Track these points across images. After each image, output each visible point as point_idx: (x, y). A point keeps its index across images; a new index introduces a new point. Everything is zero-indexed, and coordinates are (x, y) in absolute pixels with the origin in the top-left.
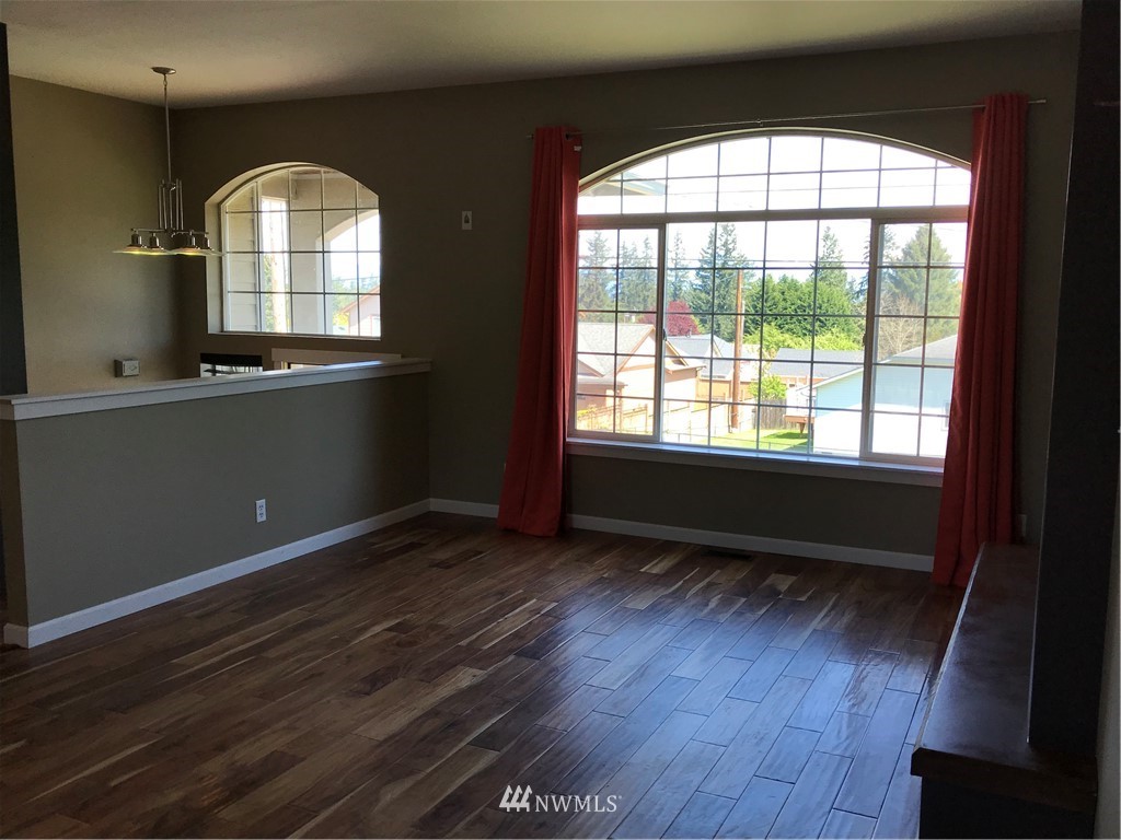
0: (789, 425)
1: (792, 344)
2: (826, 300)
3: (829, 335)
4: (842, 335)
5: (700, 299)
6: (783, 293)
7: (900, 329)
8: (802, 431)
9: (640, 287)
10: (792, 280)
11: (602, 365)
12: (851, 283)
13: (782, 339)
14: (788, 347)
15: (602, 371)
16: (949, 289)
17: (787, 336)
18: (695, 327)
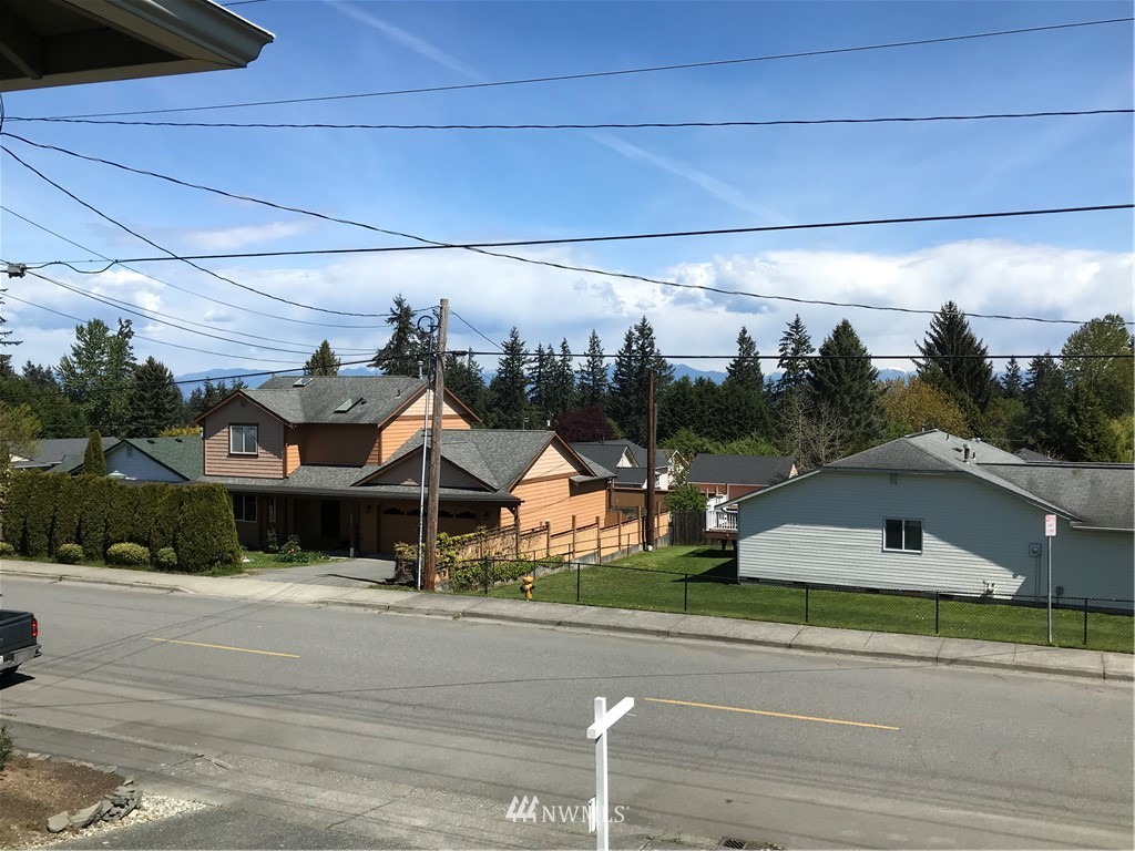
0: (709, 541)
1: (711, 448)
2: (743, 403)
3: (748, 440)
4: (762, 440)
5: (619, 402)
6: (700, 396)
7: (822, 432)
8: (724, 547)
9: (558, 390)
10: (709, 383)
11: (496, 478)
12: (769, 386)
13: (700, 443)
14: (707, 451)
15: (495, 485)
16: (869, 391)
17: (705, 439)
18: (612, 433)
